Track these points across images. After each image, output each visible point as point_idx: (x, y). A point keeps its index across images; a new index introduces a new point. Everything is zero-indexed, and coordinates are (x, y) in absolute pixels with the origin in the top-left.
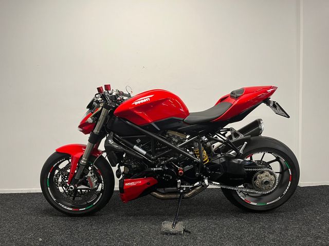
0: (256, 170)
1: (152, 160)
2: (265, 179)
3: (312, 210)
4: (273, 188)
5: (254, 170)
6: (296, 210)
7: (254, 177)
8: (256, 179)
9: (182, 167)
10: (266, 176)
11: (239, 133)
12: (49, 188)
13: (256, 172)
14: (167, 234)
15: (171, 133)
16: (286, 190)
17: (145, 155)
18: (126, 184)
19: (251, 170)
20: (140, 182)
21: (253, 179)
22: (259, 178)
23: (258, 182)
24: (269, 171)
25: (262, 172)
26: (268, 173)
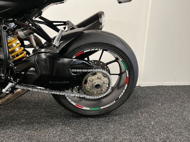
0: (86, 71)
2: (97, 82)
3: (147, 112)
4: (106, 92)
5: (84, 71)
6: (132, 112)
7: (84, 80)
8: (86, 82)
10: (98, 78)
13: (87, 73)
16: (122, 94)
19: (80, 70)
21: (84, 81)
22: (90, 81)
23: (88, 86)
24: (102, 72)
25: (95, 74)
26: (101, 75)
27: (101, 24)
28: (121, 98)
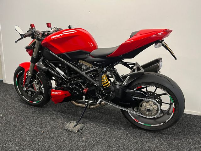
1: (67, 79)
2: (149, 107)
4: (155, 115)
5: (140, 98)
6: (179, 136)
8: (141, 106)
9: (85, 87)
10: (149, 105)
11: (141, 68)
12: (18, 87)
13: (142, 100)
14: (66, 130)
15: (81, 62)
16: (169, 119)
17: (63, 76)
18: (52, 93)
20: (60, 93)
21: (140, 105)
22: (144, 106)
23: (143, 109)
24: (153, 102)
25: (148, 102)
27: (159, 67)
28: (168, 122)
